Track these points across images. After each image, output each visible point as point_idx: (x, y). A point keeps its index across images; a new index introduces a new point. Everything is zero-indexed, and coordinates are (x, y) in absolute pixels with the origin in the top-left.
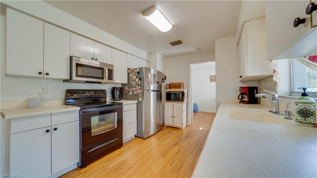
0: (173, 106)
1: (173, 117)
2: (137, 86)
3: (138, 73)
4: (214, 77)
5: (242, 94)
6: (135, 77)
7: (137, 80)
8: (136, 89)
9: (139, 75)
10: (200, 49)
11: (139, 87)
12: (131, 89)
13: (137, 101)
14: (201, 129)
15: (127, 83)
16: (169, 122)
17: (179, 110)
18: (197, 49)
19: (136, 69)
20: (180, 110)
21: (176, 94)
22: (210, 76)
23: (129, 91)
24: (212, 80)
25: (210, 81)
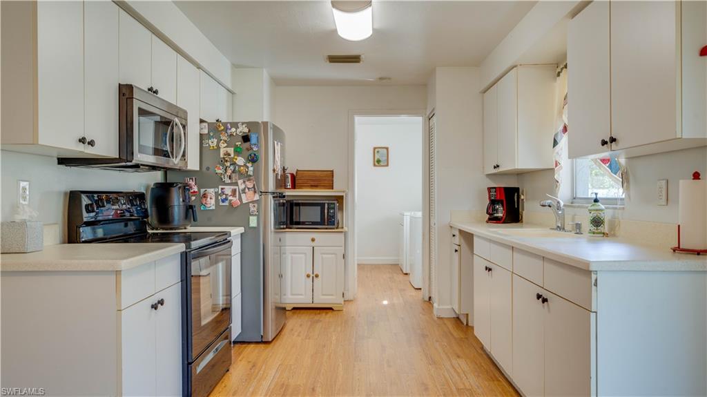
0: (313, 244)
1: (312, 275)
2: (240, 182)
3: (246, 139)
4: (385, 150)
5: (493, 202)
6: (231, 150)
7: (240, 161)
8: (234, 192)
9: (247, 144)
10: (389, 79)
11: (250, 185)
12: (211, 191)
13: (242, 230)
14: (385, 302)
15: (198, 169)
16: (301, 295)
17: (332, 254)
18: (381, 79)
19: (235, 125)
20: (335, 254)
21: (322, 205)
22: (375, 149)
23: (205, 196)
24: (379, 161)
25: (375, 165)
